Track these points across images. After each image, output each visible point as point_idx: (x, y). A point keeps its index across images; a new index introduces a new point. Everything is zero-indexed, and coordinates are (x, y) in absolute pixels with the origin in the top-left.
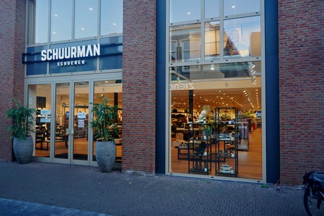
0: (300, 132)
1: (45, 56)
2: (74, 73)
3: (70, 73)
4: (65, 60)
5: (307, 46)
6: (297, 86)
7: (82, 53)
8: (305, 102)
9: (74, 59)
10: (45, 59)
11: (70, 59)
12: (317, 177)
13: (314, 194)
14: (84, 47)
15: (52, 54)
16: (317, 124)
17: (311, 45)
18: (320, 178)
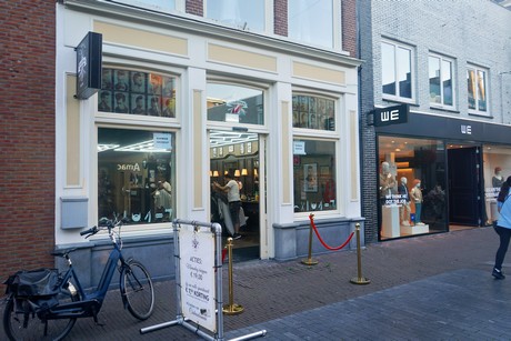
0: (11, 209)
5: (25, 72)
6: (7, 134)
8: (20, 162)
12: (26, 279)
13: (19, 305)
16: (38, 196)
17: (31, 72)
18: (30, 280)
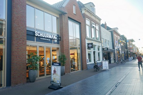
1: (37, 34)
2: (46, 43)
3: (44, 43)
4: (44, 38)
7: (50, 37)
9: (48, 38)
10: (37, 35)
11: (46, 38)
14: (51, 35)
15: (40, 34)
